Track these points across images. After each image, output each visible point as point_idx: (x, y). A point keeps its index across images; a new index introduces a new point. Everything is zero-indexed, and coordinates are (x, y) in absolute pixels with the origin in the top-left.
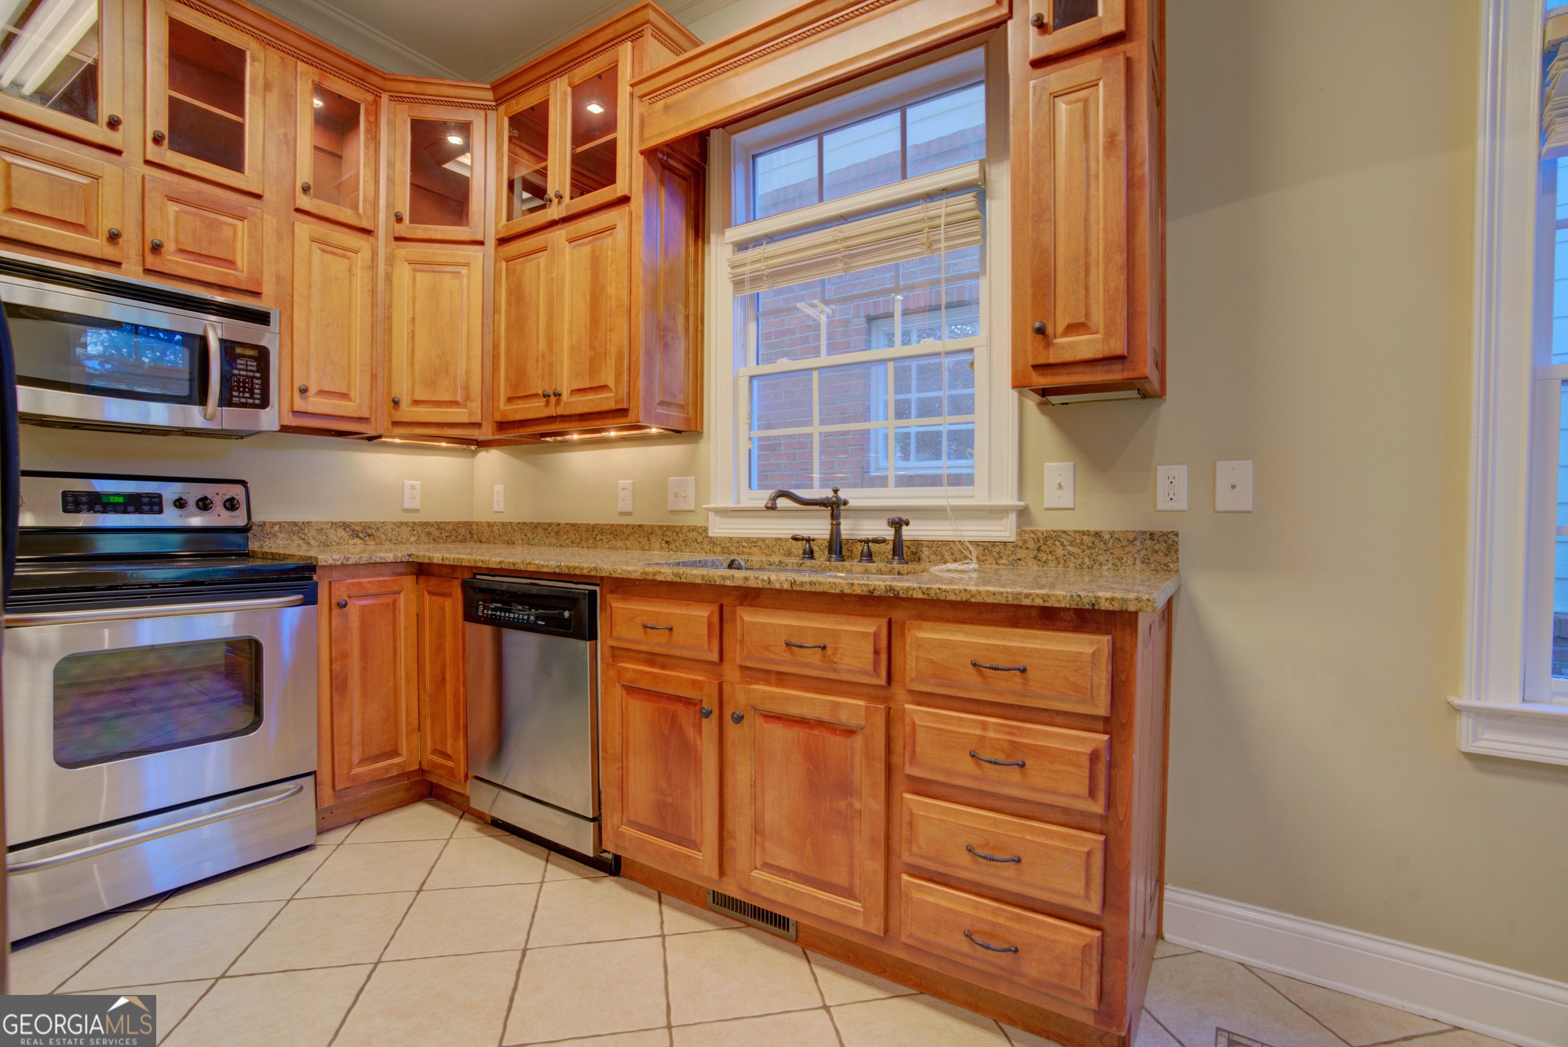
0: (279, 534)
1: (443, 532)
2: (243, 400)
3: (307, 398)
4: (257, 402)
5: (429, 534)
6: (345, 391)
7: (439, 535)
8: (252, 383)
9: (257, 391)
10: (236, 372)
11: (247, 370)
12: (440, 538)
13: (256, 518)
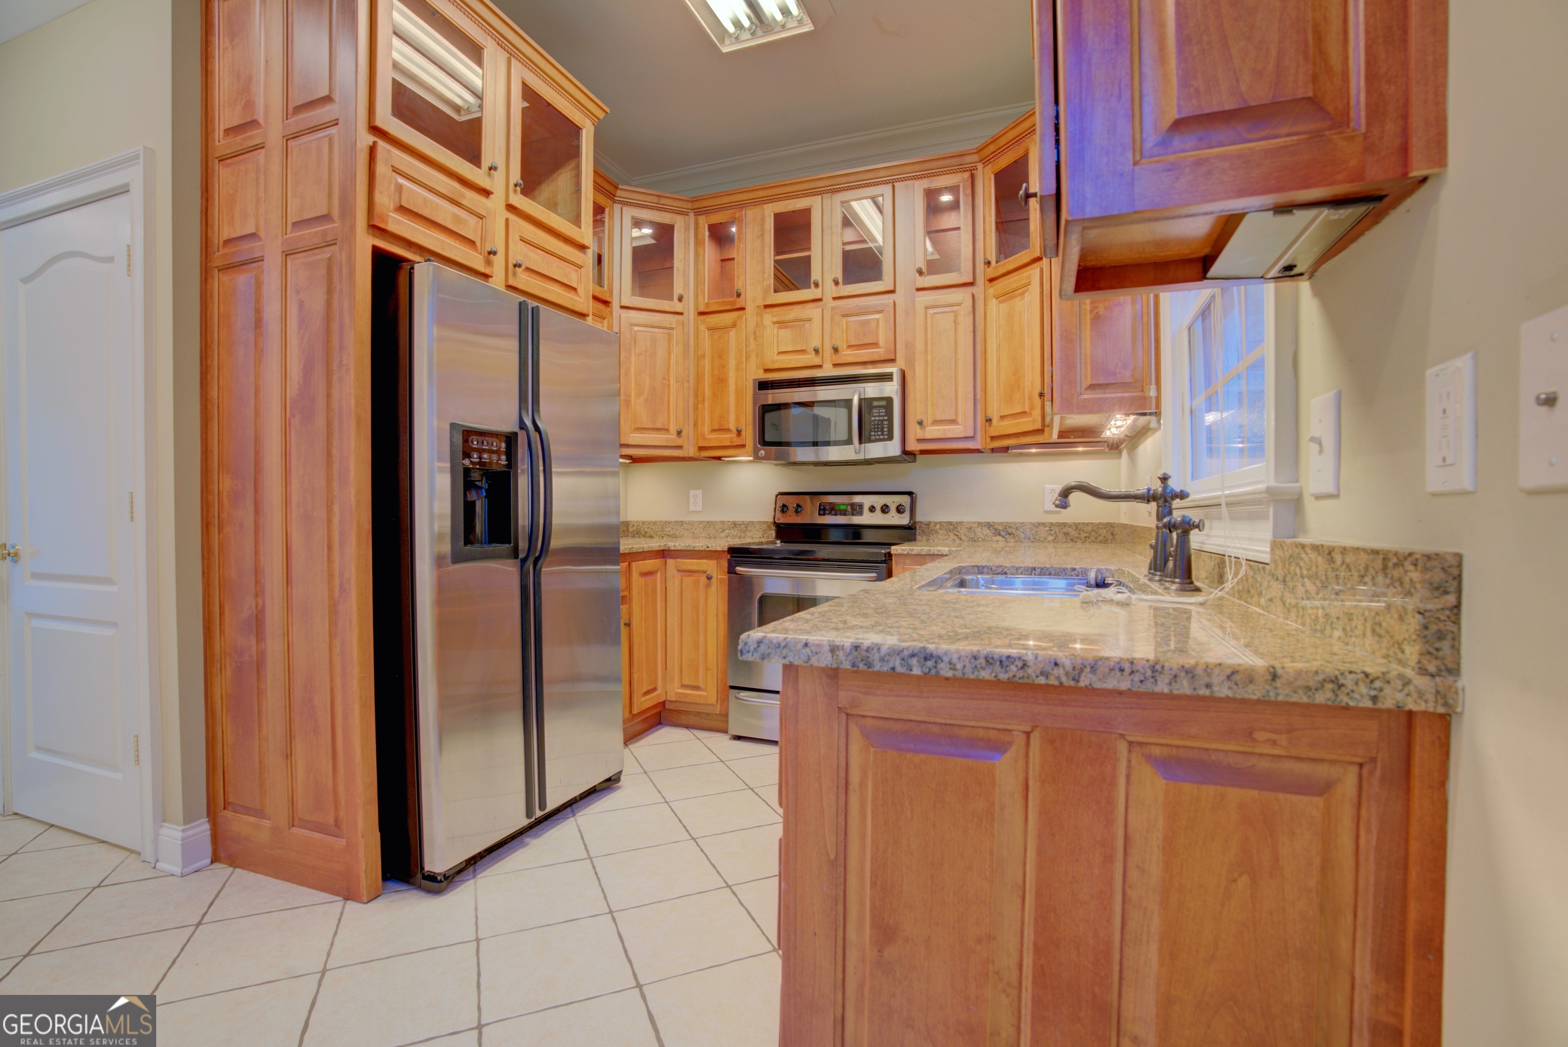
0: (940, 531)
1: (1082, 532)
2: (877, 437)
3: (924, 428)
4: (886, 437)
5: (1066, 534)
6: (953, 418)
7: (1077, 535)
8: (883, 424)
9: (886, 430)
10: (873, 419)
11: (879, 416)
12: (1078, 538)
13: (919, 518)
